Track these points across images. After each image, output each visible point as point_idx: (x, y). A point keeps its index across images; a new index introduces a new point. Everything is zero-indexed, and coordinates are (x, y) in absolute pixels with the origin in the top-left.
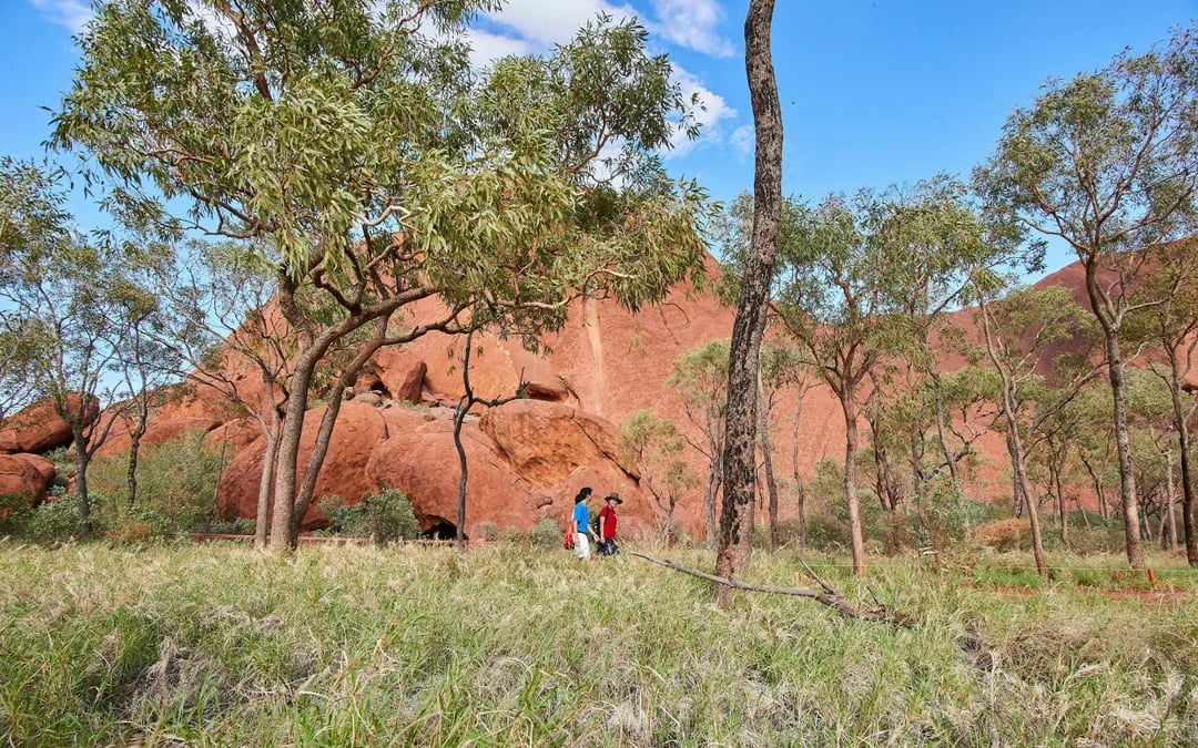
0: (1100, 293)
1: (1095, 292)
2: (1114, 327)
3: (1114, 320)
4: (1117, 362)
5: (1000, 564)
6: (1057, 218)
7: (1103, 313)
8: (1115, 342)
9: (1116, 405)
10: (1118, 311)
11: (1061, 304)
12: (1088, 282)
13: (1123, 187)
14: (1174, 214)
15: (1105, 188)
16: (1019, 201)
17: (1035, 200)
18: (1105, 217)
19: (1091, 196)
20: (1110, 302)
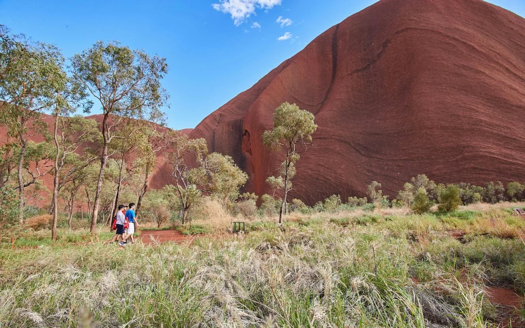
0: (106, 127)
1: (105, 126)
2: (108, 142)
3: (108, 139)
4: (105, 155)
5: (34, 236)
6: (100, 92)
7: (106, 135)
8: (107, 147)
9: (101, 171)
10: (111, 136)
11: (93, 127)
12: (104, 122)
13: (125, 93)
14: (136, 110)
15: (120, 90)
16: (88, 78)
17: (95, 81)
18: (117, 100)
19: (114, 90)
20: (109, 132)
